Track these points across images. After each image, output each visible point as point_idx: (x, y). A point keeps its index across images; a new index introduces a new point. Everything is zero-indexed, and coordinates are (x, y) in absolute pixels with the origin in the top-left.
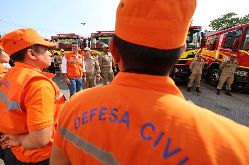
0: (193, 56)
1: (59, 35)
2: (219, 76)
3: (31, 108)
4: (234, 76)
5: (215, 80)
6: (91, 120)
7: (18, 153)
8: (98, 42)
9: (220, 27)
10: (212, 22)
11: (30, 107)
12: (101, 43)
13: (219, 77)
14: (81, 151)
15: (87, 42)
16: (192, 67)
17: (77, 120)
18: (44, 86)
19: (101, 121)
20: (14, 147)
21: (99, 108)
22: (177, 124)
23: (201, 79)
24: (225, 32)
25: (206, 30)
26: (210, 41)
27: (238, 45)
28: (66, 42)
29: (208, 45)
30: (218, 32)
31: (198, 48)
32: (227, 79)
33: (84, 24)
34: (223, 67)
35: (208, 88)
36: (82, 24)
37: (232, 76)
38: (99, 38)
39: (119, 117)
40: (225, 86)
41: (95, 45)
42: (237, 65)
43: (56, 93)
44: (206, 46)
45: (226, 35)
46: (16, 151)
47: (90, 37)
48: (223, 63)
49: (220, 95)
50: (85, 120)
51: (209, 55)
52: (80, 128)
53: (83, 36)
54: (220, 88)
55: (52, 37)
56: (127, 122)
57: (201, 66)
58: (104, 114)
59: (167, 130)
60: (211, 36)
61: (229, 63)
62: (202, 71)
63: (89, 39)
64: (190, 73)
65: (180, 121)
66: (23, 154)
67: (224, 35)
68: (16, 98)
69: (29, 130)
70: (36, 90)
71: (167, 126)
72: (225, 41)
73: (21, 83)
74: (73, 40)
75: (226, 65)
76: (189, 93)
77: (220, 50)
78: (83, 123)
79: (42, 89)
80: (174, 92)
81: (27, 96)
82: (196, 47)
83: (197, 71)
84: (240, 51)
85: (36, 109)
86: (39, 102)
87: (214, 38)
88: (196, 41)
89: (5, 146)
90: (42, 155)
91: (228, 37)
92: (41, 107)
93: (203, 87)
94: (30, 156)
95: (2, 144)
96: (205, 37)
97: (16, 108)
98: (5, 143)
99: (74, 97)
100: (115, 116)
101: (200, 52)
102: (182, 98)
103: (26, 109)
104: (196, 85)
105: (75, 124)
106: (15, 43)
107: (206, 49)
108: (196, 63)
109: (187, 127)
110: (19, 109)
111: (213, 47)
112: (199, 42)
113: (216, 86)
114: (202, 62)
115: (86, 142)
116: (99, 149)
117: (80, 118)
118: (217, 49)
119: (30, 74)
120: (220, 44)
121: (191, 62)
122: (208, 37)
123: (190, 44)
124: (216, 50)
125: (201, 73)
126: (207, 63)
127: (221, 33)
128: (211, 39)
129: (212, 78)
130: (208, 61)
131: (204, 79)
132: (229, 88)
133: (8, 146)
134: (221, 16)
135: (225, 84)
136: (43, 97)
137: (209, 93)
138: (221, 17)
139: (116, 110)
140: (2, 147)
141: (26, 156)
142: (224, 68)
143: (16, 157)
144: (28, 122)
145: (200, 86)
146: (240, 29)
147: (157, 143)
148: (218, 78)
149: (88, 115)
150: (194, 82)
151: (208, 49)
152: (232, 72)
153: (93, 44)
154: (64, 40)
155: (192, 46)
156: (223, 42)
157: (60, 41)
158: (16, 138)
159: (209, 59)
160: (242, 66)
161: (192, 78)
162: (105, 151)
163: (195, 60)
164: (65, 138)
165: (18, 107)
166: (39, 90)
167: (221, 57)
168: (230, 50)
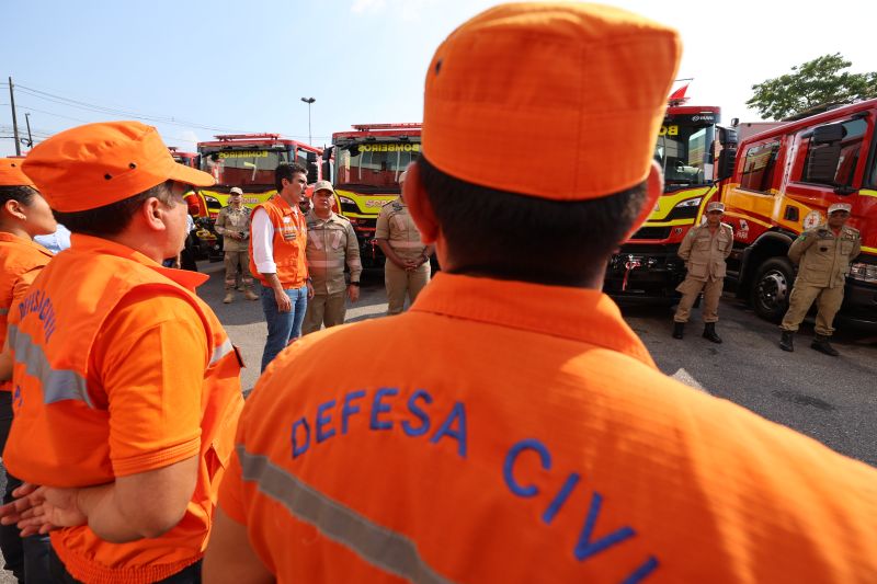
0: (691, 211)
1: (225, 138)
2: (790, 282)
3: (123, 394)
4: (844, 283)
5: (774, 298)
6: (344, 429)
7: (74, 551)
8: (358, 161)
9: (788, 108)
10: (760, 89)
11: (120, 391)
12: (366, 166)
13: (790, 287)
14: (310, 532)
15: (319, 163)
16: (690, 251)
17: (300, 429)
18: (170, 317)
19: (376, 434)
20: (58, 529)
21: (370, 390)
22: (623, 447)
23: (720, 293)
24: (805, 126)
25: (737, 120)
26: (752, 159)
27: (854, 171)
28: (247, 162)
29: (744, 173)
30: (781, 125)
31: (710, 184)
32: (819, 295)
33: (312, 101)
34: (804, 253)
35: (748, 326)
36: (303, 100)
37: (838, 283)
38: (362, 149)
39: (435, 421)
40: (810, 319)
41: (347, 174)
42: (855, 242)
43: (211, 340)
44: (738, 177)
45: (810, 136)
46: (69, 544)
47: (329, 145)
48: (801, 237)
49: (792, 351)
50: (325, 430)
51: (750, 209)
52: (307, 455)
53: (306, 142)
54: (794, 327)
55: (201, 147)
56: (461, 438)
57: (722, 247)
58: (387, 411)
59: (589, 466)
60: (754, 141)
61: (823, 238)
62: (724, 265)
63: (328, 154)
64: (681, 271)
65: (633, 437)
66: (90, 556)
67: (803, 138)
68: (73, 359)
69: (116, 474)
70: (145, 331)
71: (590, 452)
72: (807, 160)
73: (92, 309)
74: (272, 154)
75: (813, 243)
76: (679, 343)
77: (790, 190)
78: (319, 440)
79: (164, 328)
80: (616, 342)
81: (112, 353)
82: (700, 180)
83: (708, 267)
84: (863, 192)
85: (140, 398)
86: (152, 374)
87: (767, 146)
88: (700, 160)
89: (31, 525)
90: (158, 563)
91: (818, 143)
92: (160, 393)
93: (729, 324)
94: (116, 565)
95: (21, 520)
96: (735, 144)
97: (71, 394)
98: (32, 516)
99: (287, 353)
100: (423, 418)
101: (717, 197)
102: (646, 363)
103: (107, 397)
104: (704, 313)
105: (294, 441)
106: (108, 177)
107: (739, 186)
108: (704, 237)
109: (656, 459)
110: (84, 400)
111: (765, 179)
112: (711, 160)
113: (777, 318)
114: (723, 232)
115: (327, 501)
116: (369, 524)
117: (308, 421)
118: (778, 188)
119: (123, 276)
120: (788, 170)
121: (684, 234)
122: (743, 145)
123: (680, 169)
124: (773, 190)
125: (722, 272)
126: (743, 235)
127: (790, 131)
128: (756, 150)
129: (761, 289)
130: (747, 228)
131: (733, 295)
132: (826, 328)
133: (41, 525)
134: (794, 68)
135: (813, 311)
136: (166, 356)
137: (751, 345)
138: (794, 73)
139: (425, 397)
140: (21, 530)
141: (100, 563)
142: (808, 253)
143: (67, 568)
144: (111, 442)
145: (717, 318)
146: (860, 117)
147: (556, 507)
148: (784, 292)
149: (336, 412)
150: (696, 305)
151: (744, 187)
152: (836, 268)
153: (340, 170)
154: (240, 156)
155: (688, 175)
156: (798, 160)
157: (226, 160)
158: (70, 499)
159: (749, 222)
160: (871, 246)
161: (688, 288)
162: (388, 532)
163: (698, 225)
164: (259, 489)
165: (81, 394)
166: (155, 330)
167: (791, 213)
168: (825, 190)
